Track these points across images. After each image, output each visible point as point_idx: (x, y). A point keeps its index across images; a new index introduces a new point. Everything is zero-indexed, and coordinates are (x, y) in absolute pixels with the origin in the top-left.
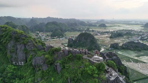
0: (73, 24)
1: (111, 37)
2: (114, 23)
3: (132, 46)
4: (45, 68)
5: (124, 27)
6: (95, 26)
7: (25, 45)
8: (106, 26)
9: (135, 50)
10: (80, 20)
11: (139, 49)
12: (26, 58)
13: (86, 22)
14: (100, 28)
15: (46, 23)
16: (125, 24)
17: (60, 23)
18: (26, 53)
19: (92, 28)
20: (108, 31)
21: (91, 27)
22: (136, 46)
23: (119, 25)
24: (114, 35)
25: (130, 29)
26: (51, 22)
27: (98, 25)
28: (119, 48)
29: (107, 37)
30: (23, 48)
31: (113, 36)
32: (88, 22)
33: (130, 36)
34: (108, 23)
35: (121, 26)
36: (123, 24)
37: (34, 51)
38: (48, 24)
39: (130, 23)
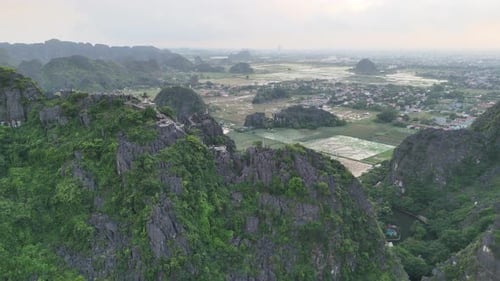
0: (145, 63)
1: (255, 101)
2: (277, 61)
3: (297, 117)
4: (63, 122)
5: (301, 73)
6: (218, 70)
7: (21, 90)
8: (252, 71)
9: (303, 128)
10: (173, 52)
11: (314, 124)
12: (25, 113)
13: (192, 60)
14: (234, 77)
15: (45, 61)
16: (309, 63)
17: (98, 61)
18: (24, 105)
19: (208, 78)
20: (253, 84)
21: (206, 74)
22: (307, 118)
23: (290, 66)
24: (264, 95)
25: (315, 77)
26: (64, 58)
27: (228, 67)
28: (267, 125)
29: (246, 101)
30: (18, 96)
31: (261, 97)
32: (198, 58)
33: (306, 97)
34: (261, 61)
35: (295, 71)
36: (303, 63)
37: (39, 100)
38: (54, 64)
39: (323, 60)
